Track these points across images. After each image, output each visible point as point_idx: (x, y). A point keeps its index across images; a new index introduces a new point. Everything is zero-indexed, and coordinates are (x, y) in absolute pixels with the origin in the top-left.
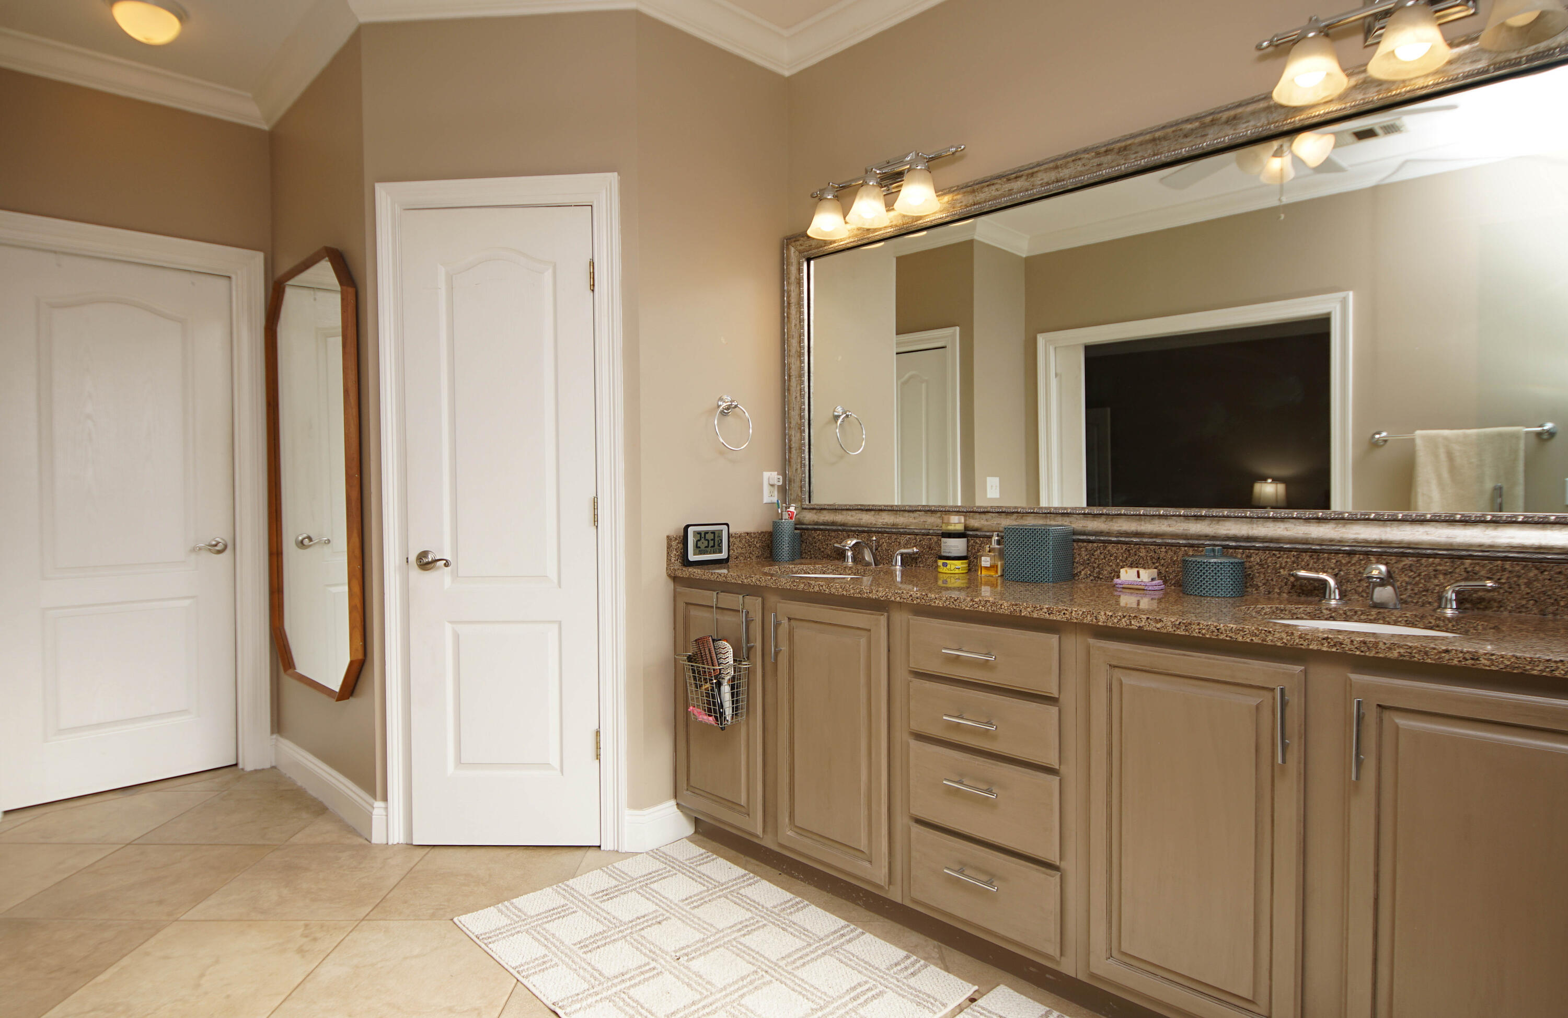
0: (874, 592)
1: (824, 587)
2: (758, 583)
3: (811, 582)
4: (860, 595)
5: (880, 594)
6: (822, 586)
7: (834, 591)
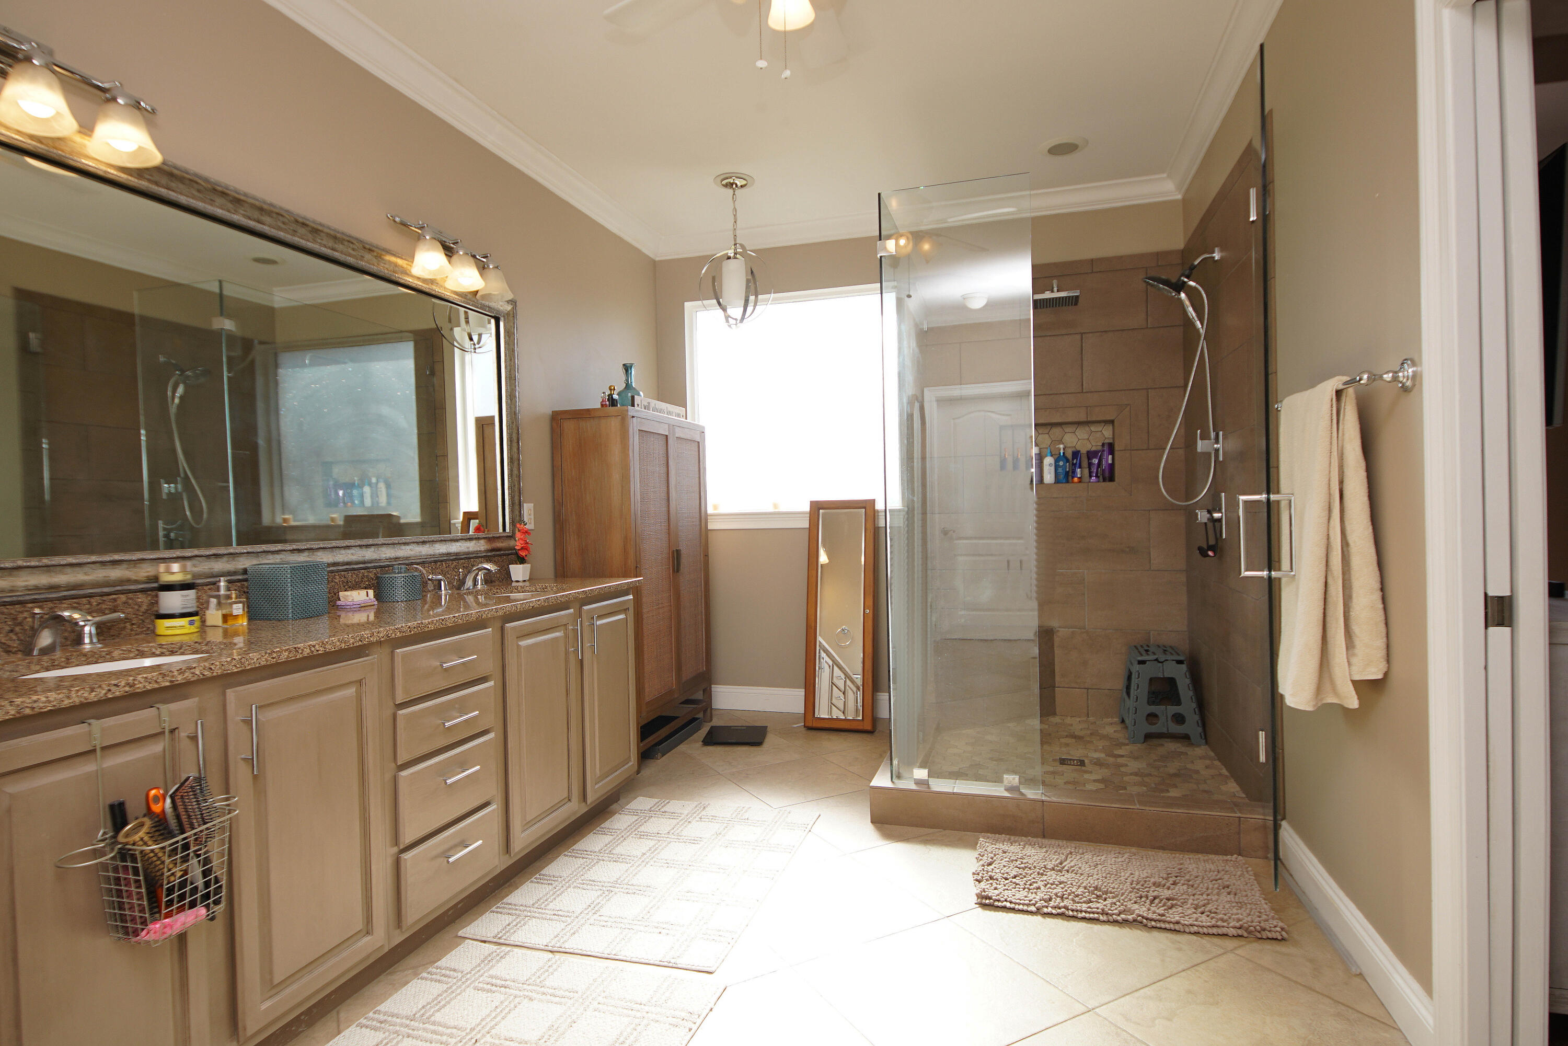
0: (375, 634)
1: (317, 646)
2: (206, 673)
3: (299, 645)
4: (360, 643)
5: (382, 635)
6: (314, 646)
7: (330, 647)
